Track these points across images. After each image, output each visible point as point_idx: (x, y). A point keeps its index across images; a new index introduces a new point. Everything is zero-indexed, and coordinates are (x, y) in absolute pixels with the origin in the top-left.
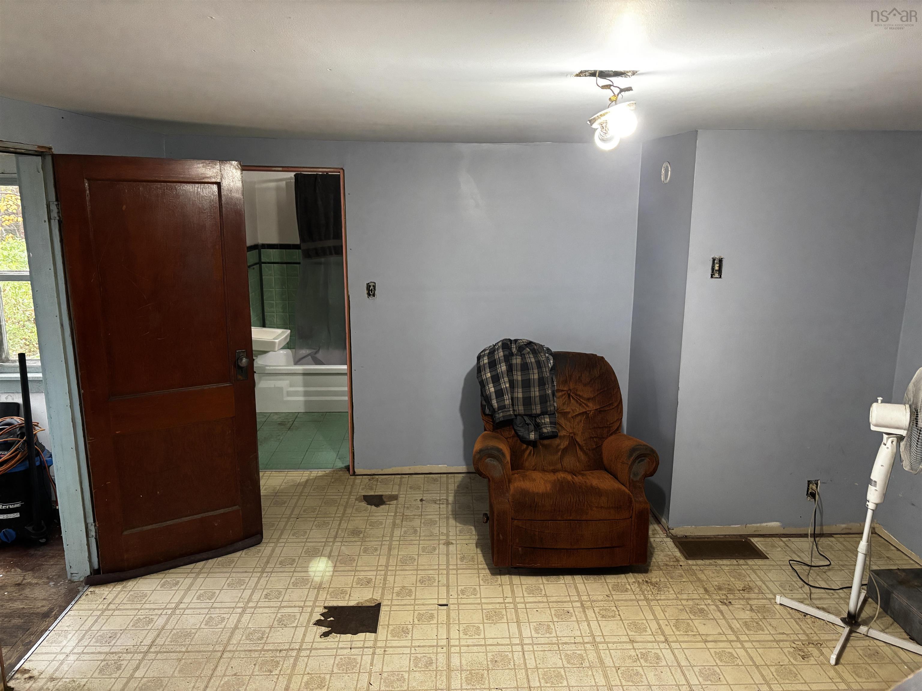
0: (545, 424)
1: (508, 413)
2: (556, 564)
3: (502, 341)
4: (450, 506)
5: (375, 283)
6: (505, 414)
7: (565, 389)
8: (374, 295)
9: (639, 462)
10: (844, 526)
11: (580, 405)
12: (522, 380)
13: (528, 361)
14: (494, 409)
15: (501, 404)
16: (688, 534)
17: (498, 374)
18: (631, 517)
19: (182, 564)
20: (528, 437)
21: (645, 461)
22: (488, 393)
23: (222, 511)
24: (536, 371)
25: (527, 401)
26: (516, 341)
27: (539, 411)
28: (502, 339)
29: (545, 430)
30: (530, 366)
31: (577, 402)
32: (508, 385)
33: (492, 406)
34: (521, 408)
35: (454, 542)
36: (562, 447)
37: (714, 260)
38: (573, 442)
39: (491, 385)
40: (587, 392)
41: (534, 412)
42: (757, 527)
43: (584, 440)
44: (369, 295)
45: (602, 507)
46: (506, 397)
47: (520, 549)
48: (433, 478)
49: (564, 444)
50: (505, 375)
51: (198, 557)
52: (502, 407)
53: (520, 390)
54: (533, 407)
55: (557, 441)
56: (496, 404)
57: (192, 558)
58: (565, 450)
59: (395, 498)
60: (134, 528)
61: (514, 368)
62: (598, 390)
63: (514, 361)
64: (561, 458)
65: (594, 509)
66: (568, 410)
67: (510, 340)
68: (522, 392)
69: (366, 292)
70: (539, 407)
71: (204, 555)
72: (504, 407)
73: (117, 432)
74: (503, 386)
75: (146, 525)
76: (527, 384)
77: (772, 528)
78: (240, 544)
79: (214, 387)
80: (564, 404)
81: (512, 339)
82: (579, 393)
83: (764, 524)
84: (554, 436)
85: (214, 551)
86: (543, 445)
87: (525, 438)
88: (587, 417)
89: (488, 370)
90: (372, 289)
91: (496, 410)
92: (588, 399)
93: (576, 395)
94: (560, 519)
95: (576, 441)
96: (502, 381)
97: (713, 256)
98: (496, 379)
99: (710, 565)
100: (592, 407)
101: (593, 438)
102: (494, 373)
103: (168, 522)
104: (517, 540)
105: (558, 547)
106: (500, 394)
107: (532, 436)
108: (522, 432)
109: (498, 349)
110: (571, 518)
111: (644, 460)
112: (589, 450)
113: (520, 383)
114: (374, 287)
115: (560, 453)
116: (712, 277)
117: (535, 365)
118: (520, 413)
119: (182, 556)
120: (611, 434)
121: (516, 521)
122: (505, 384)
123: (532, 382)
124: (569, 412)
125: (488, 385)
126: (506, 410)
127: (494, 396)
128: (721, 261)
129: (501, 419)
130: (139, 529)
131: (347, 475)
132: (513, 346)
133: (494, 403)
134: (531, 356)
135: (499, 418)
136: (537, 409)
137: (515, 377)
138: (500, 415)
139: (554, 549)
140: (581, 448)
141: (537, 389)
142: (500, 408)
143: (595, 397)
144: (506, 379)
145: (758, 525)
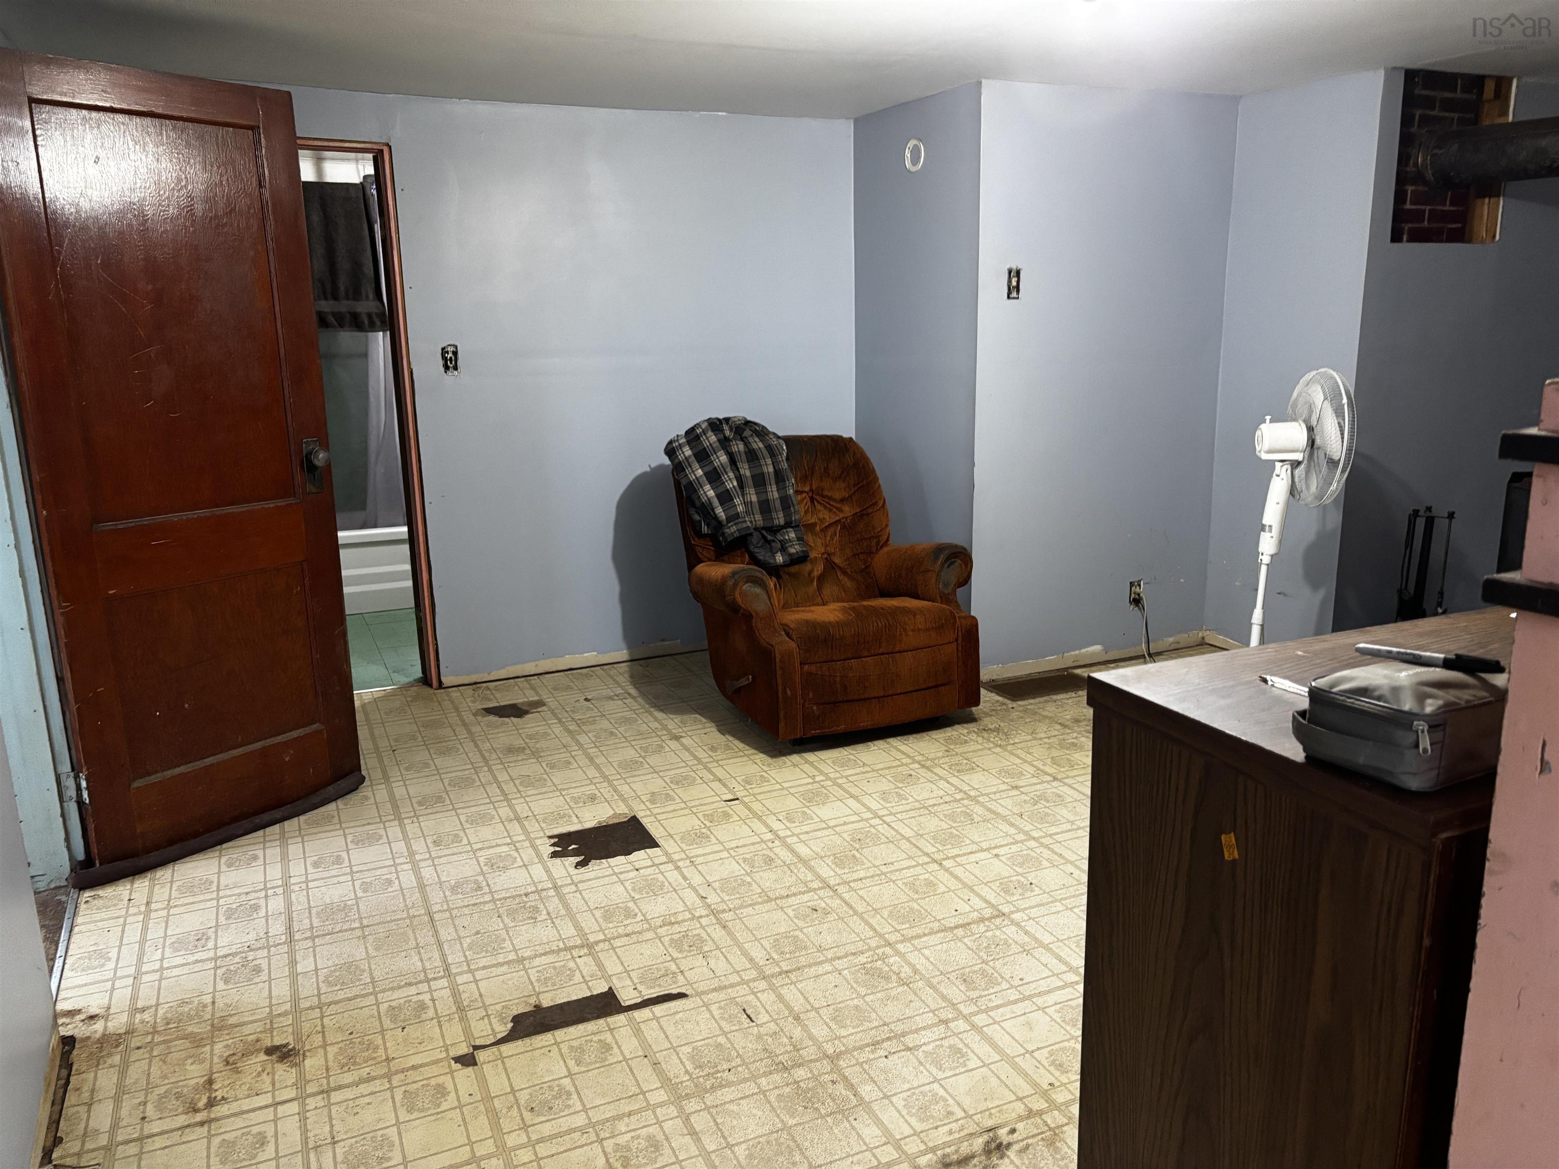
0: (790, 541)
1: (744, 525)
2: (865, 722)
3: (708, 420)
4: (639, 700)
5: (456, 347)
6: (740, 526)
7: (807, 489)
8: (456, 368)
9: (948, 567)
10: (1171, 640)
11: (830, 510)
12: (752, 476)
13: (755, 446)
14: (720, 523)
15: (732, 512)
16: (994, 678)
17: (715, 468)
18: (956, 640)
19: (241, 832)
20: (772, 561)
21: (956, 564)
22: (704, 499)
23: (295, 734)
24: (769, 461)
25: (765, 507)
26: (727, 420)
27: (782, 522)
28: (707, 418)
29: (792, 551)
30: (759, 454)
31: (825, 507)
32: (735, 484)
33: (716, 518)
34: (758, 517)
35: (683, 734)
36: (816, 573)
37: (1010, 272)
38: (830, 566)
39: (707, 487)
40: (839, 491)
41: (776, 522)
42: (1076, 656)
43: (845, 561)
44: (447, 368)
45: (919, 630)
46: (737, 501)
47: (815, 708)
48: (581, 674)
49: (819, 569)
50: (728, 469)
51: (266, 817)
52: (734, 517)
53: (752, 491)
54: (774, 515)
55: (807, 567)
56: (723, 514)
57: (257, 820)
58: (821, 578)
59: (540, 704)
60: (149, 774)
61: (737, 458)
62: (854, 485)
63: (734, 449)
64: (819, 589)
65: (910, 633)
66: (813, 521)
67: (718, 419)
68: (756, 494)
69: (441, 362)
70: (781, 515)
71: (277, 814)
72: (737, 516)
73: (111, 592)
74: (729, 486)
75: (169, 769)
76: (760, 481)
77: (1093, 654)
78: (330, 790)
79: (271, 506)
80: (806, 512)
81: (721, 417)
82: (826, 493)
83: (1083, 651)
84: (802, 559)
85: (289, 806)
86: (789, 574)
87: (769, 563)
88: (844, 527)
89: (696, 465)
90: (451, 358)
91: (725, 522)
92: (842, 500)
93: (823, 496)
94: (866, 654)
95: (834, 563)
96: (725, 477)
97: (1008, 266)
98: (714, 477)
99: (1046, 702)
100: (848, 511)
101: (858, 555)
102: (707, 469)
103: (206, 760)
104: (811, 694)
105: (867, 696)
106: (725, 497)
107: (779, 558)
108: (762, 555)
109: (704, 432)
110: (880, 651)
111: (954, 562)
112: (856, 572)
113: (750, 481)
114: (455, 353)
115: (815, 583)
116: (1009, 297)
117: (765, 452)
118: (758, 526)
119: (235, 820)
120: (881, 547)
121: (806, 667)
122: (731, 483)
123: (766, 476)
124: (816, 524)
125: (702, 487)
126: (740, 520)
127: (716, 502)
128: (1018, 273)
129: (737, 535)
130: (154, 778)
131: (426, 690)
132: (725, 427)
133: (720, 512)
134: (757, 439)
135: (732, 534)
136: (780, 519)
137: (742, 471)
138: (732, 530)
139: (861, 700)
140: (844, 572)
141: (774, 488)
142: (729, 519)
143: (850, 497)
144: (731, 475)
145: (1077, 652)
